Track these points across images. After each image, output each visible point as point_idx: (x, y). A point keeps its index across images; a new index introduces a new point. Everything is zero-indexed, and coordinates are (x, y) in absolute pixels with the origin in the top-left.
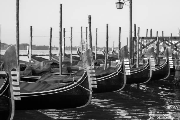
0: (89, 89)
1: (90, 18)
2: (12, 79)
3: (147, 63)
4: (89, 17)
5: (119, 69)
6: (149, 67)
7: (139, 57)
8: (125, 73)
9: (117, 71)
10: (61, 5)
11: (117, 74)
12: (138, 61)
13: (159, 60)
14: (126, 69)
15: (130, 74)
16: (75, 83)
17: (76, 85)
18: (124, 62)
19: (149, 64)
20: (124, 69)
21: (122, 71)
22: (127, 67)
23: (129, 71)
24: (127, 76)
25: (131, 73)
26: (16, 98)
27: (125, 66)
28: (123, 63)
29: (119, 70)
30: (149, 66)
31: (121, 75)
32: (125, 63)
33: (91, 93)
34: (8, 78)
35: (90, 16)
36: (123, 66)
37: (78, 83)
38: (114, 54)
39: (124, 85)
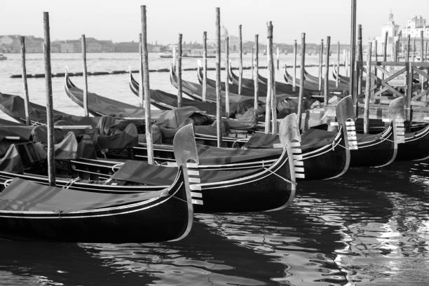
0: (290, 180)
1: (271, 28)
2: (189, 174)
3: (390, 128)
4: (269, 25)
5: (336, 139)
6: (392, 137)
7: (369, 104)
8: (349, 146)
9: (333, 143)
10: (218, 10)
11: (333, 149)
12: (368, 113)
13: (412, 111)
14: (349, 138)
15: (356, 148)
16: (267, 170)
17: (269, 172)
18: (346, 126)
19: (392, 131)
20: (345, 138)
21: (343, 143)
22: (352, 135)
23: (355, 143)
24: (352, 152)
25: (358, 146)
26: (195, 202)
27: (348, 133)
28: (344, 128)
29: (336, 142)
30: (392, 135)
31: (340, 150)
32: (348, 128)
33: (293, 188)
34: (182, 172)
35: (271, 22)
36: (344, 133)
37: (273, 170)
38: (307, 79)
39: (346, 168)
